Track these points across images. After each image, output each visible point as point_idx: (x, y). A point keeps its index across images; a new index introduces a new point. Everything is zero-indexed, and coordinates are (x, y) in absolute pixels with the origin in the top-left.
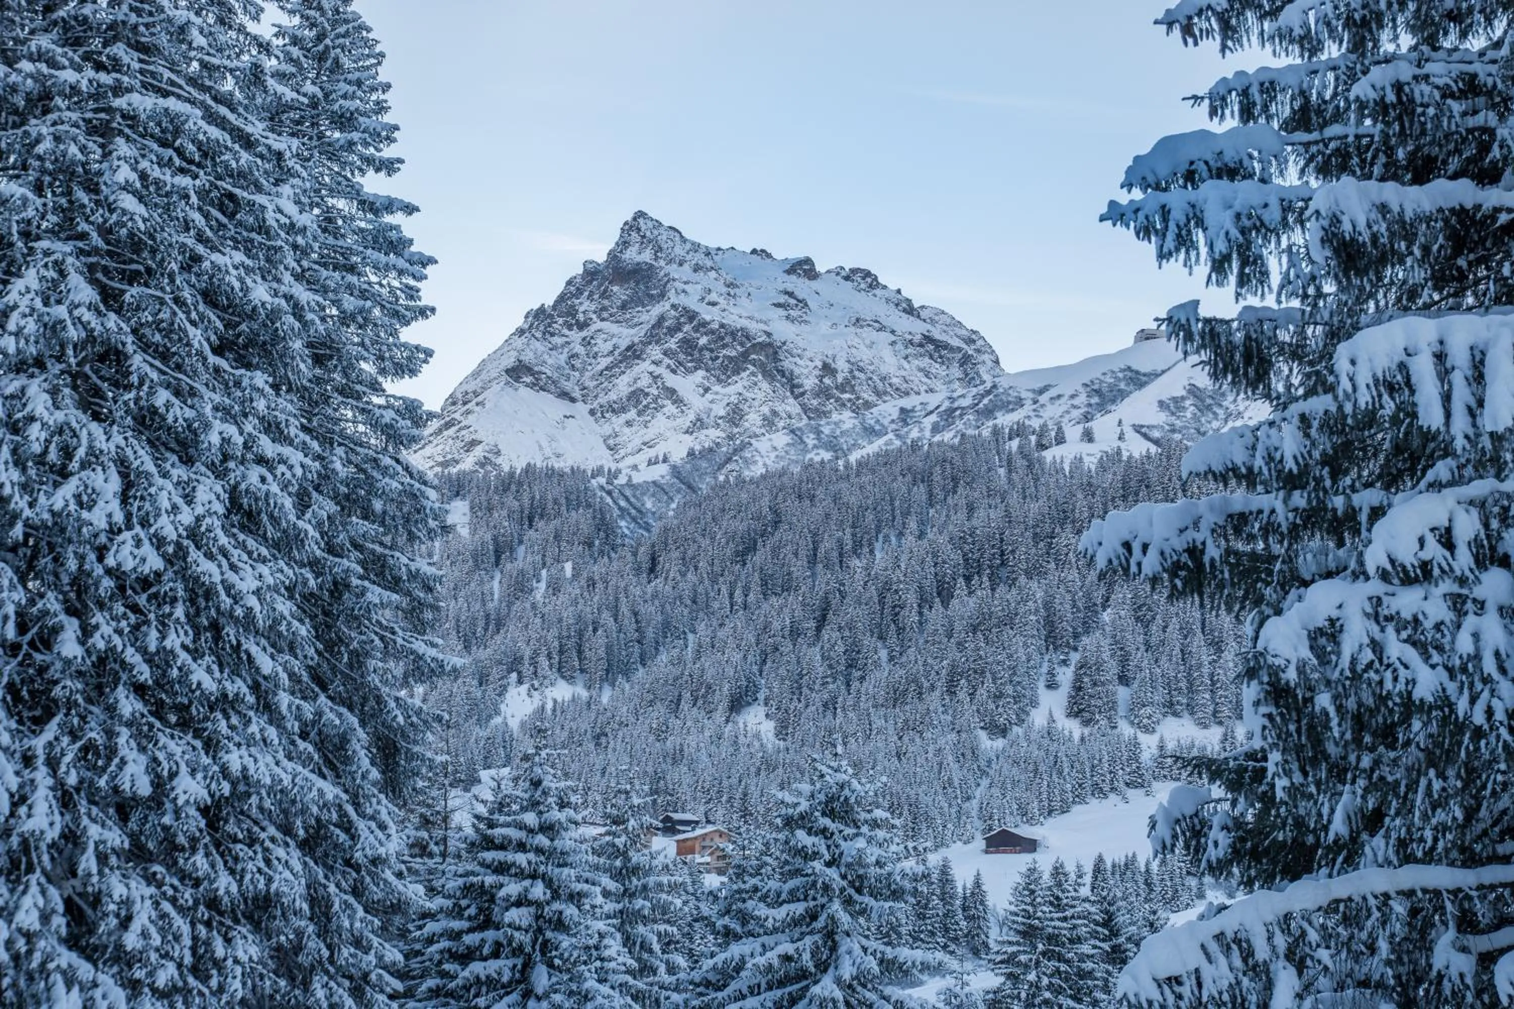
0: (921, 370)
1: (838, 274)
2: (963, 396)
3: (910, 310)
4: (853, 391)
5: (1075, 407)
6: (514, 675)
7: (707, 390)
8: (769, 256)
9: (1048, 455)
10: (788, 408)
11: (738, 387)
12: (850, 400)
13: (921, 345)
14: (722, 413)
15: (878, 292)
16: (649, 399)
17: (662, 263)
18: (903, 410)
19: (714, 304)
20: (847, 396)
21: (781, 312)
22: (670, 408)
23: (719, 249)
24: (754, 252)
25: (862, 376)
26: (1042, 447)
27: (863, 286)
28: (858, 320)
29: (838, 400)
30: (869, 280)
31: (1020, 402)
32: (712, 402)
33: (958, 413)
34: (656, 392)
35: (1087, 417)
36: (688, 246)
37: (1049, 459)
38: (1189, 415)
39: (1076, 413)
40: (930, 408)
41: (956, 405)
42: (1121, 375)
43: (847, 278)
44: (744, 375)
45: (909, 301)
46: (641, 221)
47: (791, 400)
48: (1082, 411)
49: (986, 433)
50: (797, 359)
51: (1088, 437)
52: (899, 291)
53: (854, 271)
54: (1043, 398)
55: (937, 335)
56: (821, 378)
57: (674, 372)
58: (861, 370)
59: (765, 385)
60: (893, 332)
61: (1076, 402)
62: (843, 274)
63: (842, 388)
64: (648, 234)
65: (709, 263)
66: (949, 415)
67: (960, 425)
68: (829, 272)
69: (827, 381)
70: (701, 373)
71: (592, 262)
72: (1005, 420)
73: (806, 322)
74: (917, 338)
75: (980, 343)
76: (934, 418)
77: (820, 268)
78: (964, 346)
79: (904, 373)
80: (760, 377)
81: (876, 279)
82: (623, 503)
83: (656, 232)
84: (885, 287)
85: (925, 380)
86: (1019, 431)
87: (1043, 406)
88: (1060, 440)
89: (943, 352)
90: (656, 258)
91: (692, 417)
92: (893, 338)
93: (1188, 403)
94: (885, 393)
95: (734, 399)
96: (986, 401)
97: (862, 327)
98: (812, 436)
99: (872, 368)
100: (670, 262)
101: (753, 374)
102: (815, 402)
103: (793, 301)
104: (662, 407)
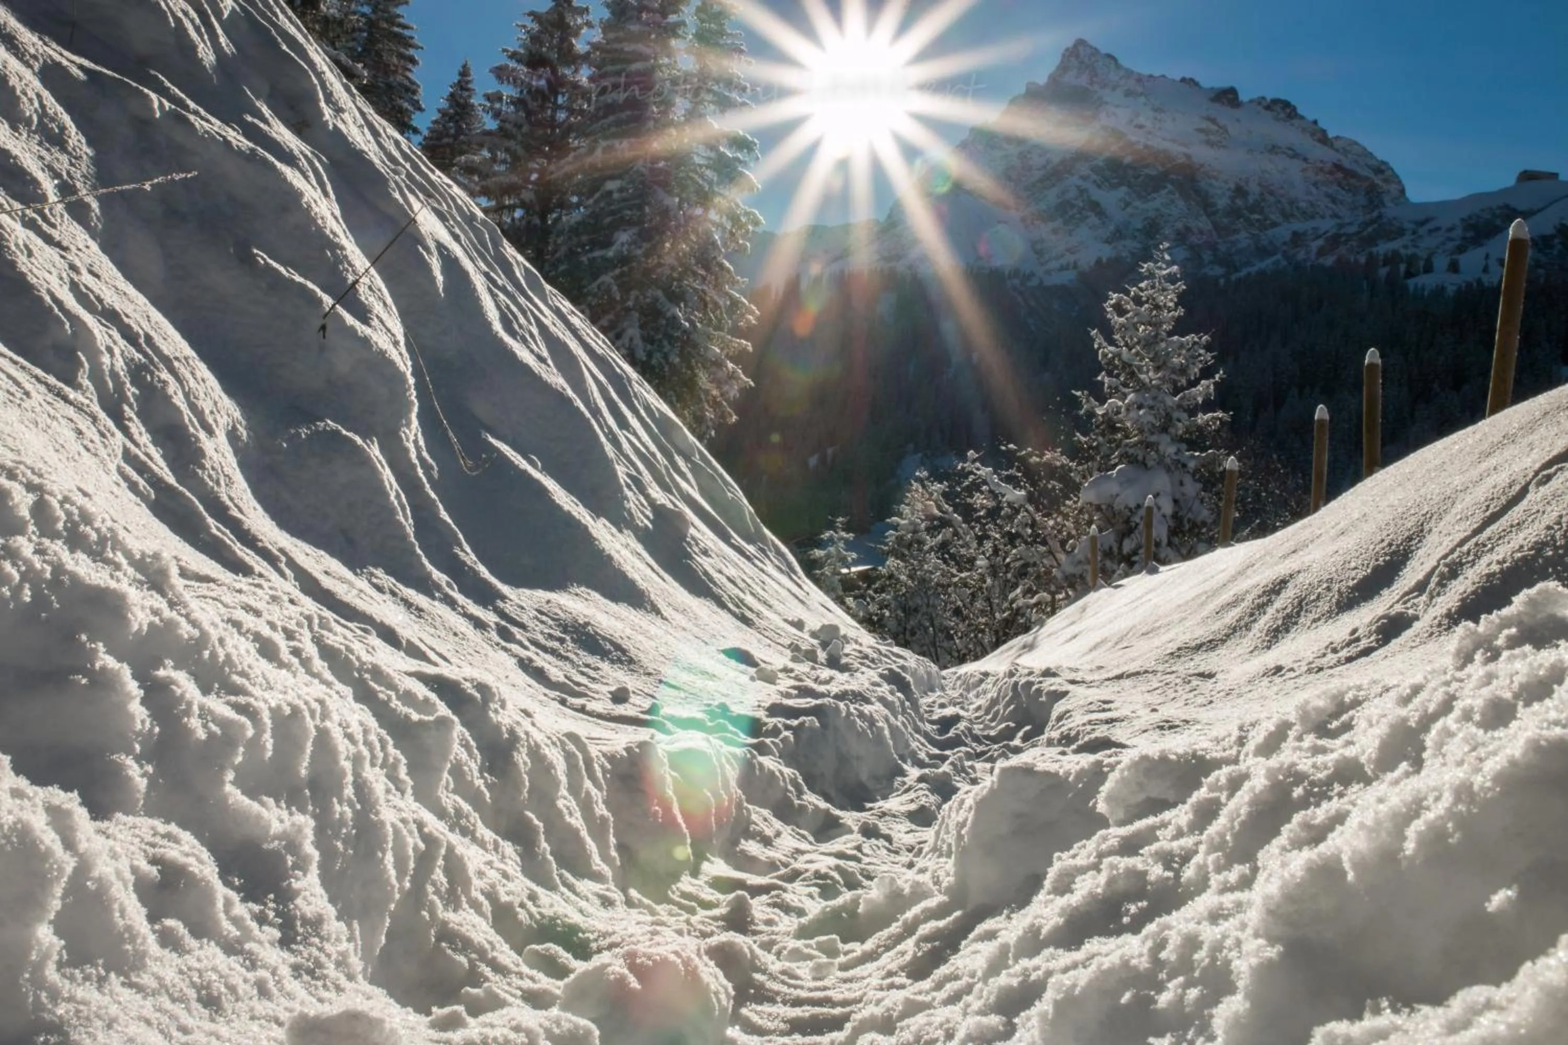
0: (1328, 196)
1: (1259, 103)
2: (1350, 224)
3: (1323, 138)
4: (1261, 212)
5: (1451, 239)
6: (911, 446)
7: (1128, 204)
8: (1196, 84)
9: (1411, 283)
10: (1201, 225)
11: (1157, 203)
12: (1258, 220)
13: (1331, 173)
14: (1140, 226)
15: (1296, 122)
16: (1075, 211)
17: (1096, 87)
18: (1295, 234)
19: (1141, 127)
20: (1256, 216)
21: (1202, 137)
22: (1093, 219)
23: (1151, 76)
24: (1183, 80)
25: (1271, 199)
26: (1409, 274)
27: (1282, 115)
28: (1274, 147)
29: (1247, 220)
30: (1288, 111)
31: (1401, 232)
32: (1132, 215)
33: (1343, 239)
34: (1081, 205)
35: (1461, 250)
36: (1122, 73)
37: (1411, 288)
38: (1555, 252)
39: (1450, 245)
40: (1321, 232)
41: (1342, 232)
42: (1498, 212)
43: (1268, 108)
44: (1164, 192)
45: (1324, 132)
46: (1081, 49)
47: (1204, 218)
48: (1458, 243)
49: (1362, 260)
50: (1213, 182)
51: (1454, 267)
52: (1315, 122)
53: (1275, 102)
54: (1422, 231)
55: (1346, 163)
56: (1233, 199)
57: (1099, 187)
58: (1272, 193)
59: (1181, 203)
60: (1305, 160)
61: (1453, 234)
62: (1264, 104)
63: (1252, 210)
64: (1086, 60)
65: (1139, 89)
66: (1335, 241)
67: (1342, 250)
68: (1251, 101)
69: (1239, 202)
70: (1124, 189)
71: (1033, 83)
72: (1383, 248)
73: (1224, 147)
74: (1328, 167)
75: (1388, 173)
76: (1320, 242)
77: (1244, 97)
78: (1371, 175)
79: (1311, 198)
80: (1177, 195)
81: (1294, 109)
82: (1033, 303)
83: (1093, 59)
84: (1302, 118)
85: (1331, 205)
86: (1392, 259)
87: (1421, 237)
88: (1428, 269)
89: (1352, 181)
90: (1092, 83)
91: (1112, 228)
92: (1305, 165)
93: (1556, 241)
94: (1292, 215)
95: (1152, 214)
96: (1370, 229)
97: (1276, 153)
98: (1209, 252)
99: (1282, 192)
100: (1104, 86)
101: (1171, 192)
102: (1225, 221)
103: (1214, 128)
104: (1087, 217)
